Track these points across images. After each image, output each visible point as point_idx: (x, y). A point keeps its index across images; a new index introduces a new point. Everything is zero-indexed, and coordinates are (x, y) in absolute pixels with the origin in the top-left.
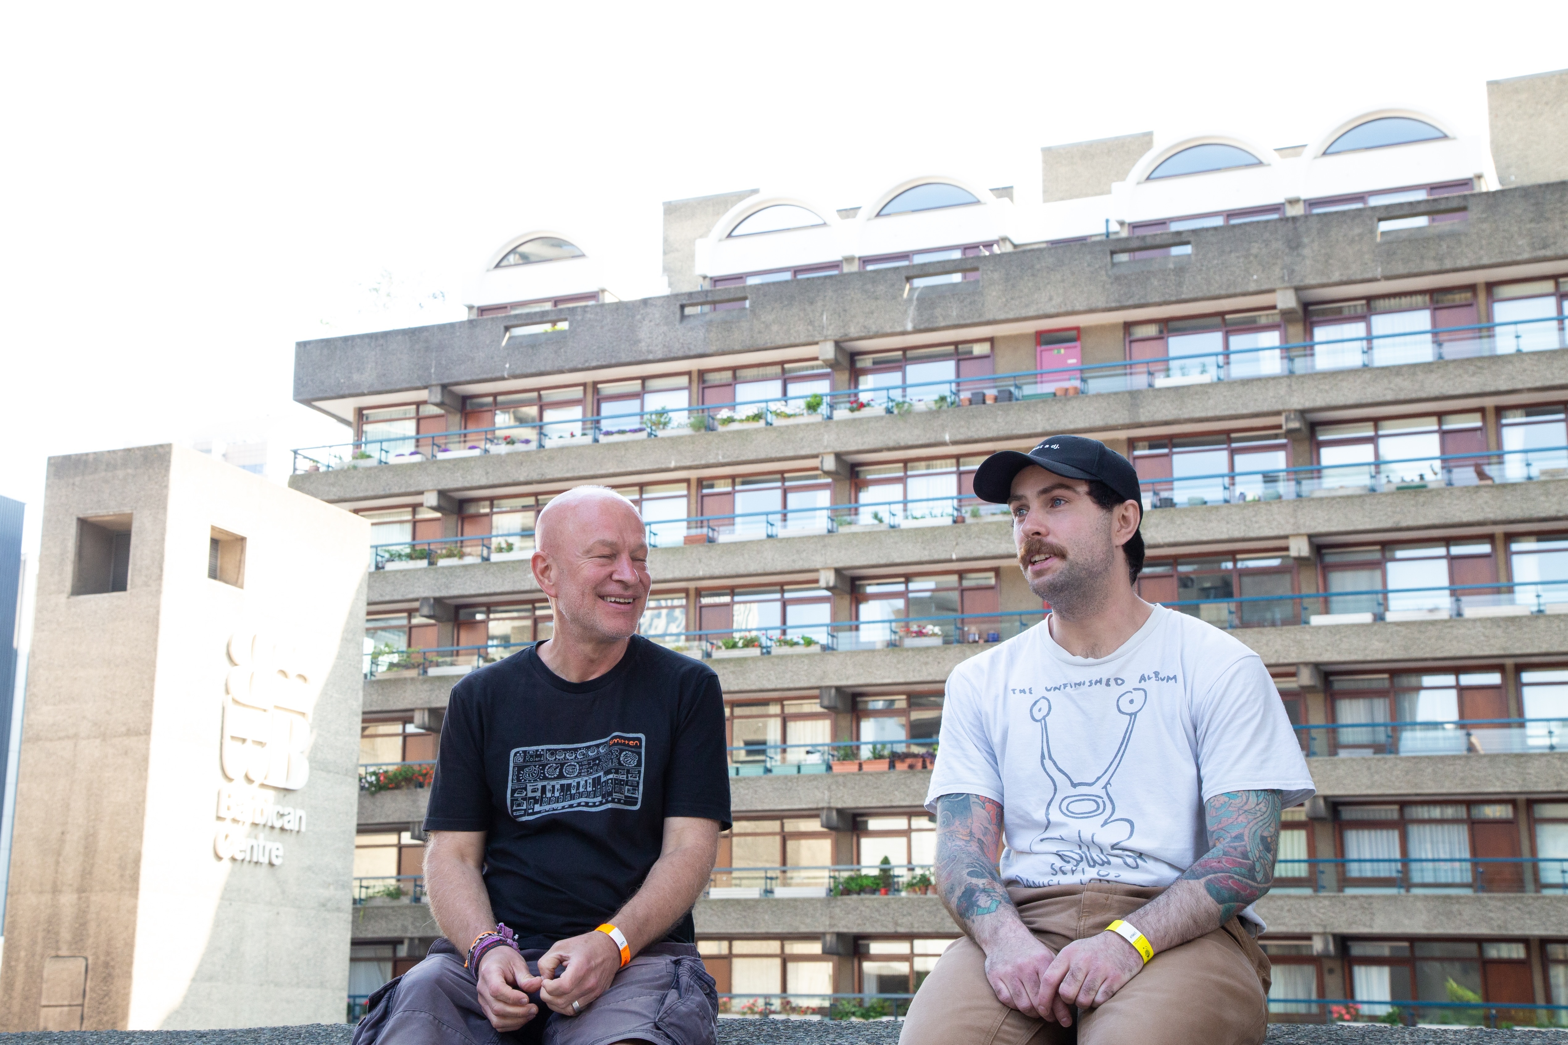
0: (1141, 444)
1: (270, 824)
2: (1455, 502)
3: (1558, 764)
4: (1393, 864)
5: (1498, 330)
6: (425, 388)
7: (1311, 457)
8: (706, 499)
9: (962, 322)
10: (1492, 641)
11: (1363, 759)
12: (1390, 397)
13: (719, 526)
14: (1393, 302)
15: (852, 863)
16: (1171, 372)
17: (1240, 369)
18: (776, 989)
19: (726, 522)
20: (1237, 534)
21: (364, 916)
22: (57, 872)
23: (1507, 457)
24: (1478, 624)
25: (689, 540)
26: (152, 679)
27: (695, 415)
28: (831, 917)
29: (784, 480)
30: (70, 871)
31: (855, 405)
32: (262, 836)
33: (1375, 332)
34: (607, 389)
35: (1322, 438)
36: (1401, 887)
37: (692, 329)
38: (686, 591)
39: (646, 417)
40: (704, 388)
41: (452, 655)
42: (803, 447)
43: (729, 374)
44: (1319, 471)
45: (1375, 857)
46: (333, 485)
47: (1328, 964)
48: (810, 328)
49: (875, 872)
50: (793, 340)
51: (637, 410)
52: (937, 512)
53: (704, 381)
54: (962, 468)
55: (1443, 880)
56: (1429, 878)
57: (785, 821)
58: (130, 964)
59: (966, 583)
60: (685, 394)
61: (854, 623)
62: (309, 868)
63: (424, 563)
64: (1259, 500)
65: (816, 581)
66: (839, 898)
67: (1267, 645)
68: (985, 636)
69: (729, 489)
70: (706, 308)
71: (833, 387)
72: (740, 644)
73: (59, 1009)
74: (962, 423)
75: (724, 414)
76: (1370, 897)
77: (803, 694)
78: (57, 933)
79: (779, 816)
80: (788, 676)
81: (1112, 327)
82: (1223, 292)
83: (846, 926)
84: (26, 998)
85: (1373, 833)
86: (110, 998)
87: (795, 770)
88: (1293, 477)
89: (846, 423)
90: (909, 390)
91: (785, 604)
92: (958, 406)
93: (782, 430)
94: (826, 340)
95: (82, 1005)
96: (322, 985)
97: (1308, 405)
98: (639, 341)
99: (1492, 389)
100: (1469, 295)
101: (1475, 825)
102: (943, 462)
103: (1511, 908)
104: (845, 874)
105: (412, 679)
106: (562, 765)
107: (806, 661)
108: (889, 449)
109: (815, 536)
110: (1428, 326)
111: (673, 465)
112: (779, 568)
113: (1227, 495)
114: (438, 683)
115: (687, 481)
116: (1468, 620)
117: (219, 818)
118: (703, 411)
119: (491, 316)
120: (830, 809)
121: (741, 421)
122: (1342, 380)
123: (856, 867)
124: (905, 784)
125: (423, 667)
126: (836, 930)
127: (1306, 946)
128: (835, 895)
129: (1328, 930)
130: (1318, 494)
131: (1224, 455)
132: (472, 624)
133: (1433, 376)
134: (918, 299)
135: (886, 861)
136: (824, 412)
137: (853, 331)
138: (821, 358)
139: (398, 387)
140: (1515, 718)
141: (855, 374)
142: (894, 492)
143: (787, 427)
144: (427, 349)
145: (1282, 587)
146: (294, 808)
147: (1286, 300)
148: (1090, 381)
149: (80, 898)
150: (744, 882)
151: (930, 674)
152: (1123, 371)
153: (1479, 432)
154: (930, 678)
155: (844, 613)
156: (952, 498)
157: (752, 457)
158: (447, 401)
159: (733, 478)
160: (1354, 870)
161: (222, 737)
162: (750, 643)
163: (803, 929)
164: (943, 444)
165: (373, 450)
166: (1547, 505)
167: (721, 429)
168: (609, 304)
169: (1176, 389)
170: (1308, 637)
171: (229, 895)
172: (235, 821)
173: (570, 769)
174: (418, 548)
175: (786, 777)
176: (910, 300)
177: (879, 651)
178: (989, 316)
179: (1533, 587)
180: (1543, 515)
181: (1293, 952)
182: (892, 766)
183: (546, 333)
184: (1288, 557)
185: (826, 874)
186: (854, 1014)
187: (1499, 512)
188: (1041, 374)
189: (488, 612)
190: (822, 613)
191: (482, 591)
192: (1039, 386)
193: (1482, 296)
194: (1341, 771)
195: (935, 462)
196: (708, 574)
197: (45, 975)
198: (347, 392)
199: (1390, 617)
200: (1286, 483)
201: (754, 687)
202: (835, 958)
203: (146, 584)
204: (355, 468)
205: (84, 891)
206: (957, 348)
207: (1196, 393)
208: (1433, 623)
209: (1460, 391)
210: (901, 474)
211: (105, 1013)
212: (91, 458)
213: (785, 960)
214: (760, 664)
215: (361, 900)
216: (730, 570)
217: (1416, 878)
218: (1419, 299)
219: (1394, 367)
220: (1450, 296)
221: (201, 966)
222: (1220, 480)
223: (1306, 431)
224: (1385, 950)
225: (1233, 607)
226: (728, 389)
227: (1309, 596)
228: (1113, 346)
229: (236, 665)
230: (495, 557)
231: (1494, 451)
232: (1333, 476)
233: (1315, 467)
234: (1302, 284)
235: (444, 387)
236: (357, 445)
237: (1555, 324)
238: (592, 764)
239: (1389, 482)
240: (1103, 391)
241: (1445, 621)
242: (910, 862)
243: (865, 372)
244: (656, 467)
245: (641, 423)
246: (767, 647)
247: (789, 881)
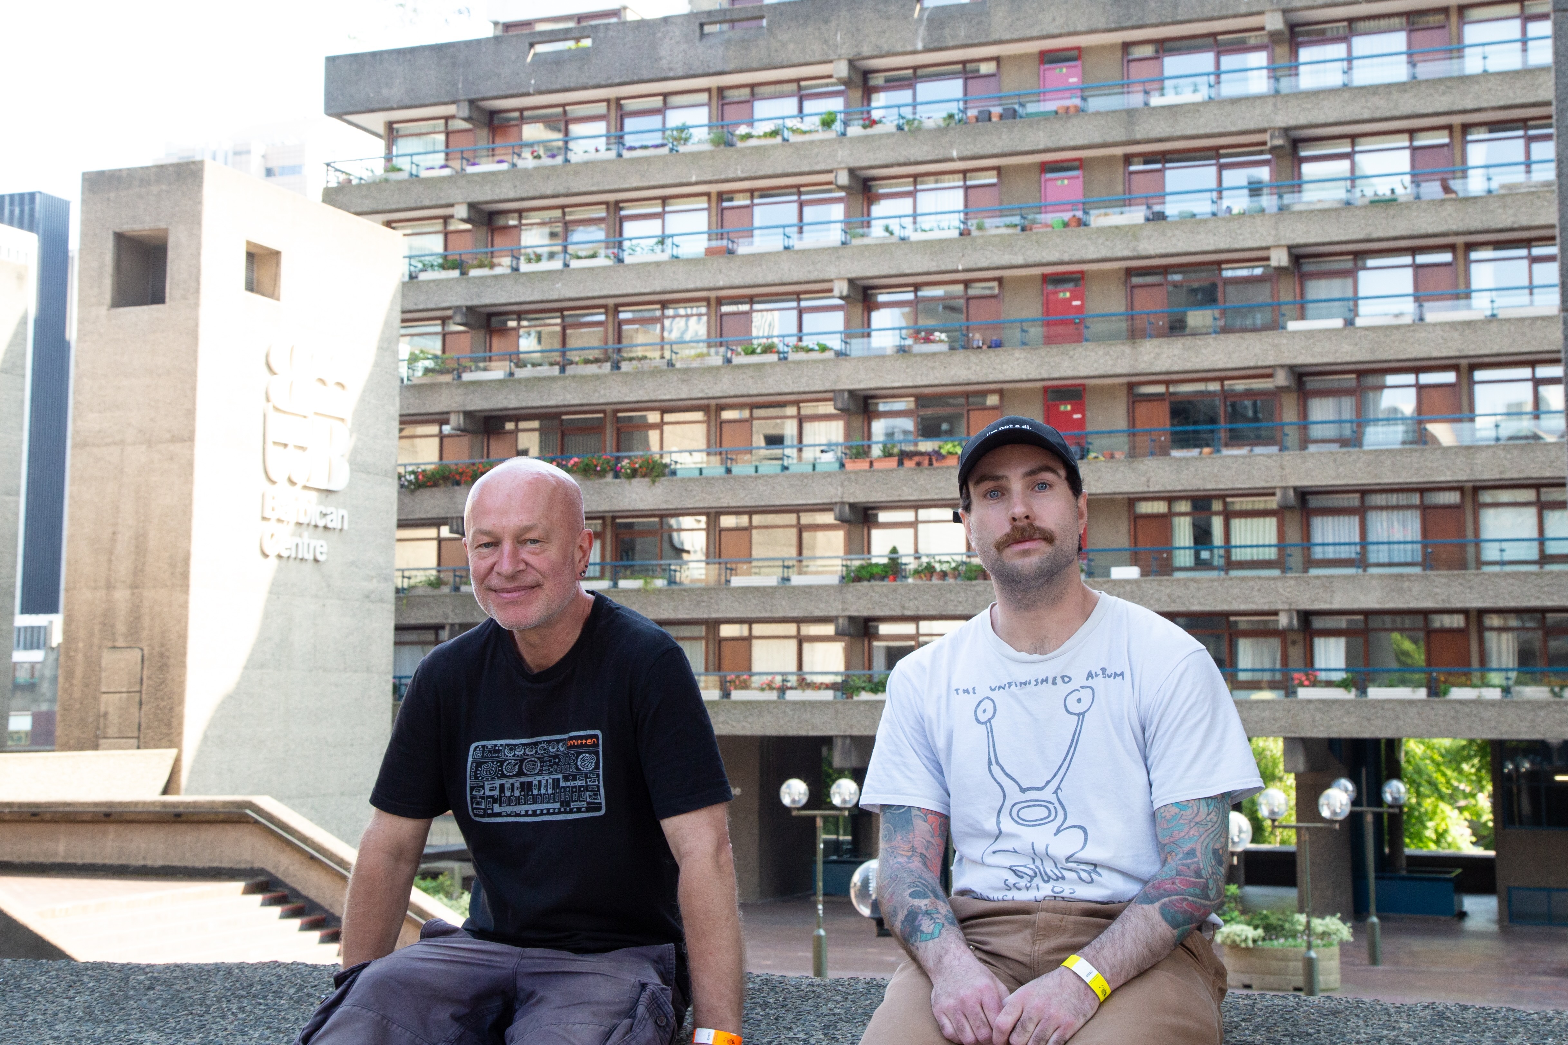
0: (1136, 160)
1: (313, 523)
2: (1422, 214)
3: (1502, 454)
4: (1353, 547)
5: (1467, 51)
6: (453, 103)
7: (1293, 172)
8: (725, 212)
9: (970, 42)
10: (1450, 344)
11: (1331, 452)
12: (1366, 115)
13: (738, 238)
14: (1373, 24)
15: (863, 553)
16: (1166, 91)
17: (1230, 88)
18: (793, 667)
19: (745, 234)
20: (1223, 246)
21: (407, 604)
22: (109, 569)
23: (1471, 172)
24: (1438, 328)
25: (709, 252)
26: (194, 389)
27: (715, 130)
28: (843, 602)
29: (800, 193)
30: (123, 569)
31: (867, 122)
32: (306, 534)
33: (1356, 53)
34: (630, 105)
35: (1303, 154)
36: (1359, 567)
37: (711, 47)
38: (707, 300)
39: (668, 133)
40: (723, 105)
41: (485, 361)
42: (818, 163)
43: (747, 91)
44: (1300, 186)
45: (1337, 541)
46: (366, 197)
47: (1291, 637)
48: (825, 47)
49: (885, 561)
50: (808, 59)
51: (659, 125)
52: (944, 224)
53: (723, 98)
54: (969, 183)
55: (1396, 560)
56: (1384, 558)
57: (801, 514)
58: (184, 654)
59: (971, 292)
60: (705, 111)
61: (866, 330)
62: (353, 563)
63: (456, 273)
64: (1244, 213)
65: (831, 290)
66: (851, 584)
67: (1247, 349)
68: (988, 343)
69: (748, 202)
70: (725, 27)
71: (847, 104)
72: (759, 350)
73: (118, 696)
74: (969, 140)
75: (743, 130)
76: (1331, 576)
77: (818, 397)
78: (113, 626)
79: (797, 510)
80: (804, 380)
81: (1110, 47)
82: (1216, 14)
83: (857, 610)
84: (87, 686)
85: (1336, 518)
86: (167, 686)
87: (810, 468)
88: (1275, 191)
89: (860, 139)
90: (919, 108)
91: (801, 312)
92: (966, 123)
93: (797, 147)
94: (840, 58)
95: (140, 692)
96: (368, 669)
97: (1292, 122)
98: (661, 58)
99: (1460, 107)
100: (1442, 17)
101: (1425, 510)
102: (951, 177)
103: (1454, 584)
104: (857, 563)
105: (447, 384)
106: (522, 761)
107: (821, 367)
108: (900, 165)
109: (829, 248)
110: (1403, 47)
111: (694, 179)
112: (795, 278)
113: (1214, 208)
114: (472, 388)
115: (708, 194)
116: (1428, 325)
117: (264, 518)
118: (722, 127)
119: (515, 33)
120: (843, 503)
121: (759, 137)
122: (1323, 100)
123: (866, 556)
124: (913, 480)
125: (458, 371)
126: (848, 613)
127: (1273, 621)
128: (848, 581)
129: (1293, 607)
130: (1297, 208)
131: (1213, 170)
132: (504, 331)
133: (1407, 96)
134: (928, 19)
135: (894, 550)
136: (838, 129)
137: (866, 50)
138: (835, 76)
139: (427, 102)
140: (1466, 413)
141: (868, 91)
142: (904, 205)
143: (803, 143)
144: (454, 65)
145: (1263, 294)
146: (336, 508)
147: (1274, 22)
148: (1090, 100)
149: (133, 594)
150: (763, 570)
151: (936, 378)
152: (1120, 90)
153: (1446, 149)
154: (936, 382)
155: (857, 321)
156: (959, 212)
157: (770, 172)
158: (475, 116)
159: (752, 192)
160: (1318, 553)
161: (264, 443)
162: (768, 349)
163: (818, 613)
164: (951, 160)
165: (403, 163)
166: (1504, 217)
167: (740, 145)
168: (630, 22)
169: (1170, 107)
170: (1284, 341)
171: (277, 589)
172: (279, 521)
173: (530, 765)
174: (450, 258)
175: (802, 475)
176: (920, 19)
177: (889, 356)
178: (995, 37)
179: (1488, 294)
180: (1500, 226)
181: (1262, 627)
182: (901, 463)
183: (569, 50)
184: (1269, 266)
185: (839, 562)
186: (864, 689)
187: (1461, 224)
188: (1044, 93)
189: (519, 319)
190: (836, 320)
191: (513, 300)
192: (1042, 104)
193: (1454, 19)
194: (1310, 465)
195: (943, 177)
196: (728, 284)
197: (103, 664)
198: (377, 106)
199: (1359, 322)
200: (1269, 197)
201: (771, 391)
202: (847, 638)
203: (184, 297)
204: (386, 181)
205: (137, 587)
206: (964, 67)
207: (1189, 112)
208: (1398, 327)
209: (1430, 110)
210: (911, 188)
211: (162, 699)
212: (124, 174)
213: (801, 640)
214: (778, 369)
215: (403, 589)
216: (749, 280)
217: (1373, 558)
218: (1396, 21)
219: (1371, 86)
220: (1425, 19)
221: (252, 654)
222: (1208, 195)
223: (1288, 147)
224: (1342, 623)
225: (1217, 313)
226: (746, 106)
227: (1287, 303)
228: (1111, 66)
229: (275, 374)
230: (524, 267)
231: (1458, 167)
232: (1311, 190)
233: (1296, 182)
234: (1289, 6)
235: (472, 102)
236: (389, 158)
237: (1518, 45)
238: (553, 762)
239: (1363, 196)
240: (1102, 109)
241: (1409, 326)
242: (916, 551)
243: (877, 89)
244: (677, 181)
245: (663, 138)
246: (784, 353)
247: (805, 569)
